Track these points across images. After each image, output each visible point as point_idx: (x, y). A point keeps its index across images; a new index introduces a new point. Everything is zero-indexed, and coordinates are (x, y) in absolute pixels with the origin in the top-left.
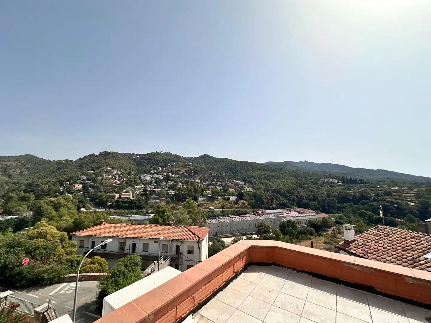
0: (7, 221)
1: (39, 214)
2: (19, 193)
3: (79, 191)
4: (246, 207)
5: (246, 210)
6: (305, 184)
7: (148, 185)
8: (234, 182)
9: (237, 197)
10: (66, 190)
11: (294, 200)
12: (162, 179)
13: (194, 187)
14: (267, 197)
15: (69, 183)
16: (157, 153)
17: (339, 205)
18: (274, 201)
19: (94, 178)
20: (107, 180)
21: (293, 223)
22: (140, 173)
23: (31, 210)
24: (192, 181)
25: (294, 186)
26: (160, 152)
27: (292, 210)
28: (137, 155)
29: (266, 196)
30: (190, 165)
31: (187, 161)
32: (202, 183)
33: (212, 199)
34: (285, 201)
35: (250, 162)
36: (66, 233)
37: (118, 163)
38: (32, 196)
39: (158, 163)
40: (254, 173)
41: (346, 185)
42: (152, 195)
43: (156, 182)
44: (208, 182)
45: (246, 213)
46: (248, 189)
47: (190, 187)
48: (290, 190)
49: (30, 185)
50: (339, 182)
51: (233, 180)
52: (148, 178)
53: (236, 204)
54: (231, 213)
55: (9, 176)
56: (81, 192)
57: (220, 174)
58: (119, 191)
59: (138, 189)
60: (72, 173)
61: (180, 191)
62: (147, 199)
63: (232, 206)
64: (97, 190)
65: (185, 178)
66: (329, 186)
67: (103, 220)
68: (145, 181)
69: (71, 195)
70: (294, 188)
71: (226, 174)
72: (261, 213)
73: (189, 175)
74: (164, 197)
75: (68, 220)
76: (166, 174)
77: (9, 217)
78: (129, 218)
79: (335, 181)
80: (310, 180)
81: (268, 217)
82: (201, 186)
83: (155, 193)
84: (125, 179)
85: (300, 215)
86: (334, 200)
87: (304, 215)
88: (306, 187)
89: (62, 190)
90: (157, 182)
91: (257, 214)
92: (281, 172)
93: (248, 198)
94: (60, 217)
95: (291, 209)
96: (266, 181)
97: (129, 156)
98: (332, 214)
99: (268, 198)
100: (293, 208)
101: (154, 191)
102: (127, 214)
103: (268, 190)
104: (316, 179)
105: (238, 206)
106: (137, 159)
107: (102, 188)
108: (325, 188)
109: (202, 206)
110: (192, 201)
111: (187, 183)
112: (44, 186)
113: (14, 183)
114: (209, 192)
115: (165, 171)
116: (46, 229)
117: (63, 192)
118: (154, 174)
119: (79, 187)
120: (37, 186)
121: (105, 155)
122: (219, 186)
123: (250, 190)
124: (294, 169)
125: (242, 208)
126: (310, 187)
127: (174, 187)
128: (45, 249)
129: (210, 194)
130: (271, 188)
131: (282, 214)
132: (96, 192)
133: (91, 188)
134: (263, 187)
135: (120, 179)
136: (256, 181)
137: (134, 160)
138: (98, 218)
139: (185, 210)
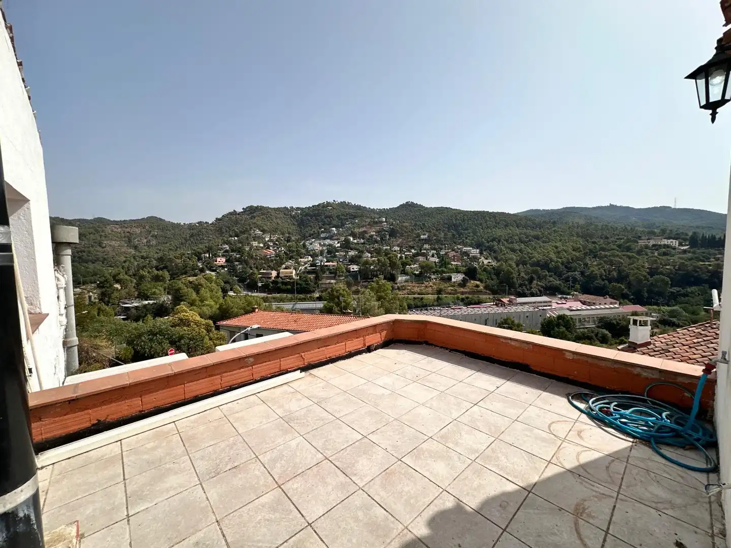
0: (145, 306)
1: (178, 298)
2: (151, 270)
3: (223, 267)
4: (480, 292)
5: (481, 296)
6: (603, 249)
7: (317, 256)
8: (459, 249)
9: (464, 276)
10: (206, 266)
11: (575, 280)
12: (338, 247)
13: (389, 258)
14: (523, 274)
15: (208, 256)
16: (328, 204)
17: (675, 290)
18: (535, 282)
19: (240, 248)
20: (258, 250)
21: (568, 321)
22: (305, 238)
23: (168, 293)
24: (386, 249)
25: (577, 254)
26: (333, 201)
27: (570, 299)
28: (298, 209)
29: (520, 273)
30: (382, 222)
31: (377, 216)
32: (403, 253)
33: (420, 278)
34: (558, 282)
35: (492, 211)
36: (211, 322)
37: (271, 223)
38: (166, 274)
39: (331, 220)
40: (498, 232)
41: (699, 251)
42: (324, 273)
43: (329, 252)
44: (413, 251)
45: (479, 303)
46: (486, 262)
47: (382, 259)
48: (569, 263)
49: (160, 260)
50: (682, 246)
51: (459, 247)
52: (316, 246)
53: (461, 287)
54: (453, 302)
55: (136, 248)
56: (226, 269)
57: (435, 235)
58: (277, 267)
59: (303, 264)
60: (210, 240)
61: (367, 266)
62: (317, 278)
63: (456, 290)
64: (246, 266)
65: (374, 244)
66: (656, 254)
67: (256, 306)
68: (312, 250)
69: (213, 273)
70: (578, 259)
71: (445, 234)
72: (507, 302)
73: (382, 239)
74: (342, 275)
75: (212, 305)
76: (343, 238)
77: (146, 302)
78: (293, 306)
79: (675, 243)
80: (616, 242)
81: (520, 309)
82: (401, 258)
83: (329, 269)
84: (283, 249)
85: (584, 307)
86: (663, 280)
87: (593, 307)
88: (606, 256)
89: (201, 266)
90: (331, 251)
91: (499, 303)
92: (553, 229)
93: (484, 276)
94: (202, 301)
95: (568, 297)
96: (523, 246)
97: (285, 211)
98: (655, 307)
99: (523, 277)
100: (573, 295)
101: (327, 266)
102: (291, 300)
103: (524, 263)
104: (628, 240)
105: (466, 290)
106: (298, 216)
107: (252, 262)
108: (647, 257)
109: (404, 290)
110: (383, 281)
111: (378, 252)
112: (178, 261)
113: (142, 257)
114: (414, 267)
115: (342, 234)
116: (187, 316)
117: (203, 268)
118: (325, 238)
119: (221, 261)
120: (170, 260)
121: (251, 211)
122: (433, 256)
123: (489, 263)
124: (582, 222)
125: (473, 293)
126: (614, 256)
127: (357, 259)
128: (190, 339)
129: (417, 271)
130: (530, 258)
131: (549, 304)
132: (245, 268)
133: (237, 263)
134: (515, 257)
135: (275, 248)
136: (502, 247)
137: (294, 217)
138: (250, 304)
139: (371, 295)
